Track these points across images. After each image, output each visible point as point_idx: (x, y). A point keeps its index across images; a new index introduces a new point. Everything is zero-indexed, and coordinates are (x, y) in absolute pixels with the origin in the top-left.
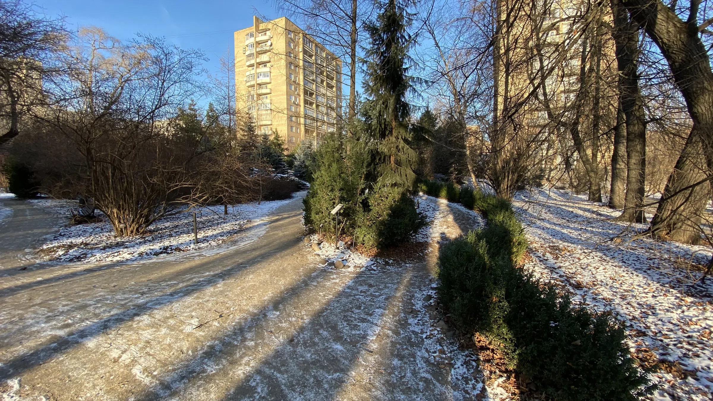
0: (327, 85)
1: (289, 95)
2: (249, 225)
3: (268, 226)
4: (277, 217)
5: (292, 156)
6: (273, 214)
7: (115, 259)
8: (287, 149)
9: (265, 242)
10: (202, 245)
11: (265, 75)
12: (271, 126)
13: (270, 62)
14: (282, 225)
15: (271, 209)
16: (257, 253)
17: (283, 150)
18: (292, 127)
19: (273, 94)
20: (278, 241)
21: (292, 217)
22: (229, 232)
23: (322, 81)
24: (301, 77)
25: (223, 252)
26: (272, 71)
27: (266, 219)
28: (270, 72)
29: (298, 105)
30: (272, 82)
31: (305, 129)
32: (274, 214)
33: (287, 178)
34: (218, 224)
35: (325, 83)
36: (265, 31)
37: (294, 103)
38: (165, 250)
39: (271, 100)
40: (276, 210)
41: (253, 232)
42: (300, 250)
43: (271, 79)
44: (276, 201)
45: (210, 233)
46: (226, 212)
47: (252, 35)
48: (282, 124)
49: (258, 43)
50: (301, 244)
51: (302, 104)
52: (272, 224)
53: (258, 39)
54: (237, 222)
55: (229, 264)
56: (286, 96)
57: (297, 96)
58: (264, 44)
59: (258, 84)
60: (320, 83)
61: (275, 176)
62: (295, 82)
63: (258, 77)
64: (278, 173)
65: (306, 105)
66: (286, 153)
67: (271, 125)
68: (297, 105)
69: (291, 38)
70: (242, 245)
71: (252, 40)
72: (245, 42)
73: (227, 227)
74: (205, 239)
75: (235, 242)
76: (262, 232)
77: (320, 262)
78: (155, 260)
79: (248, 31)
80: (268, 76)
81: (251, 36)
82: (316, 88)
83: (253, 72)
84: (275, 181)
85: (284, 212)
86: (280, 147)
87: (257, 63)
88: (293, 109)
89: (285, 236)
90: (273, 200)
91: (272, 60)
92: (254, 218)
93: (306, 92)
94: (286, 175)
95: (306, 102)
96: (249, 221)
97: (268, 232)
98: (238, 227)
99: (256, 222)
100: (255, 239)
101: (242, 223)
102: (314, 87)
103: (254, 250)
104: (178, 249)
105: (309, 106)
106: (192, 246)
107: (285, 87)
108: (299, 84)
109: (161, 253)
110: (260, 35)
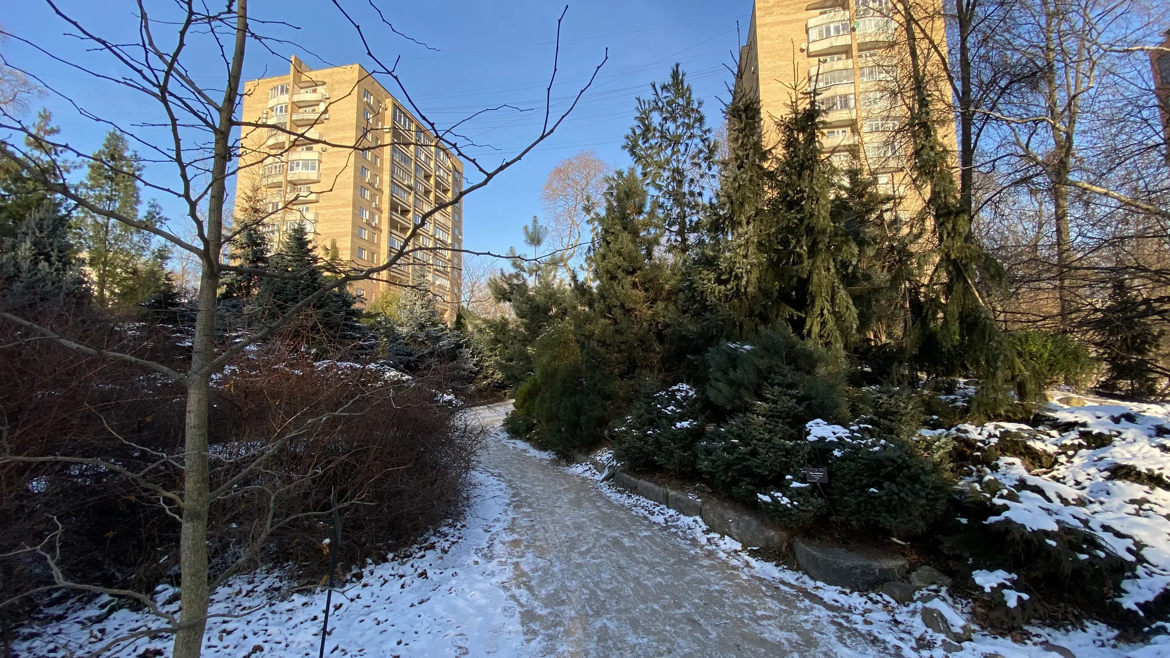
0: (436, 200)
1: (358, 207)
11: (307, 164)
19: (322, 203)
23: (427, 192)
24: (387, 178)
26: (323, 159)
28: (320, 162)
29: (377, 229)
30: (322, 180)
31: (390, 275)
35: (432, 196)
36: (314, 85)
37: (368, 224)
39: (317, 214)
43: (320, 175)
47: (284, 90)
49: (298, 106)
51: (385, 227)
53: (296, 98)
56: (351, 209)
57: (375, 211)
58: (311, 109)
59: (290, 182)
60: (422, 195)
62: (371, 185)
63: (292, 169)
65: (394, 231)
68: (375, 228)
69: (368, 104)
71: (285, 98)
72: (267, 102)
79: (277, 81)
80: (313, 168)
81: (282, 91)
82: (415, 202)
88: (366, 235)
93: (394, 207)
95: (393, 224)
102: (411, 199)
105: (398, 233)
107: (350, 192)
108: (380, 191)
110: (303, 91)
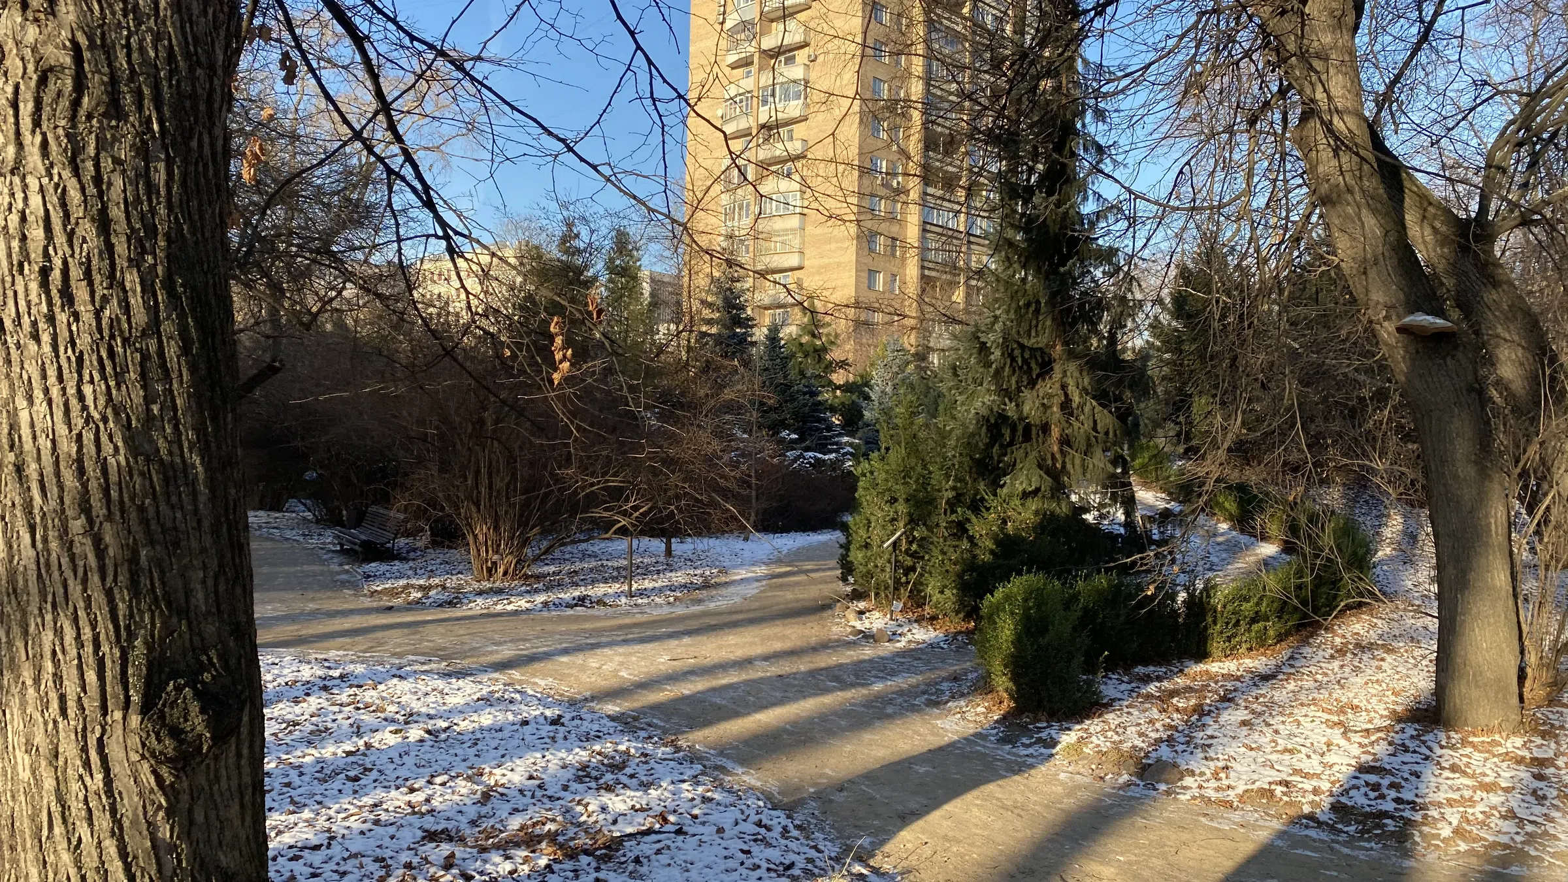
1: (868, 157)
2: (723, 579)
3: (764, 583)
4: (788, 569)
5: (859, 389)
6: (779, 562)
7: (510, 608)
8: (843, 364)
9: (756, 605)
10: (640, 601)
11: (788, 91)
12: (798, 274)
13: (805, 45)
14: (797, 584)
15: (776, 553)
16: (741, 617)
17: (830, 367)
18: (872, 273)
19: (811, 158)
20: (782, 607)
21: (824, 570)
22: (685, 586)
24: (917, 86)
25: (680, 610)
26: (812, 76)
27: (761, 570)
28: (807, 82)
29: (901, 191)
30: (811, 114)
31: (923, 277)
32: (781, 561)
33: (835, 465)
34: (658, 572)
37: (886, 185)
38: (581, 601)
39: (804, 180)
40: (788, 555)
41: (731, 589)
42: (821, 619)
43: (807, 106)
44: (792, 534)
45: (648, 584)
46: (669, 552)
48: (839, 264)
50: (825, 614)
51: (915, 184)
52: (774, 580)
54: (698, 572)
55: (695, 624)
57: (899, 158)
59: (763, 126)
61: (798, 457)
62: (891, 107)
63: (765, 103)
64: (807, 449)
66: (839, 377)
67: (800, 268)
68: (897, 191)
70: (712, 605)
73: (679, 577)
74: (642, 593)
75: (699, 601)
76: (752, 590)
77: (851, 633)
78: (570, 612)
80: (797, 96)
83: (748, 84)
84: (795, 472)
85: (809, 559)
86: (820, 360)
87: (764, 52)
89: (797, 601)
90: (785, 530)
91: (814, 39)
92: (735, 567)
93: (929, 143)
94: (833, 456)
95: (929, 176)
96: (723, 571)
97: (761, 592)
98: (701, 580)
99: (739, 574)
100: (737, 599)
101: (708, 573)
103: (736, 612)
104: (600, 602)
105: (939, 192)
106: (624, 600)
107: (854, 130)
109: (576, 605)
